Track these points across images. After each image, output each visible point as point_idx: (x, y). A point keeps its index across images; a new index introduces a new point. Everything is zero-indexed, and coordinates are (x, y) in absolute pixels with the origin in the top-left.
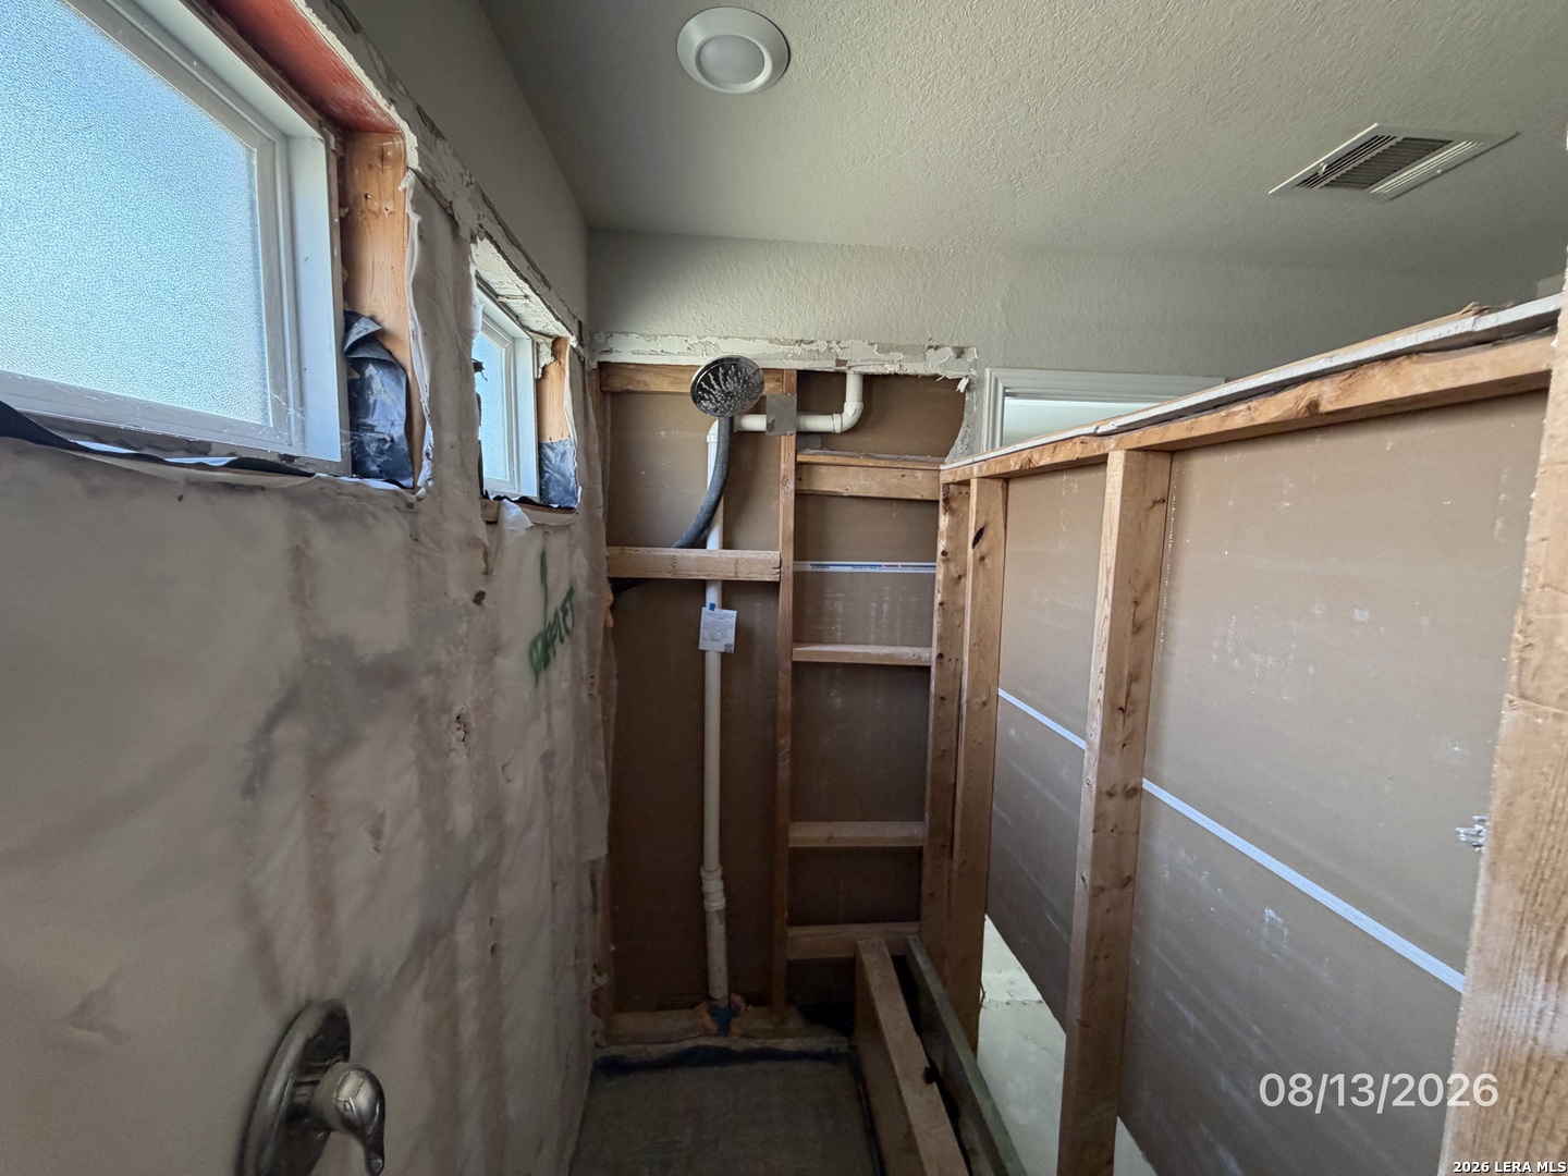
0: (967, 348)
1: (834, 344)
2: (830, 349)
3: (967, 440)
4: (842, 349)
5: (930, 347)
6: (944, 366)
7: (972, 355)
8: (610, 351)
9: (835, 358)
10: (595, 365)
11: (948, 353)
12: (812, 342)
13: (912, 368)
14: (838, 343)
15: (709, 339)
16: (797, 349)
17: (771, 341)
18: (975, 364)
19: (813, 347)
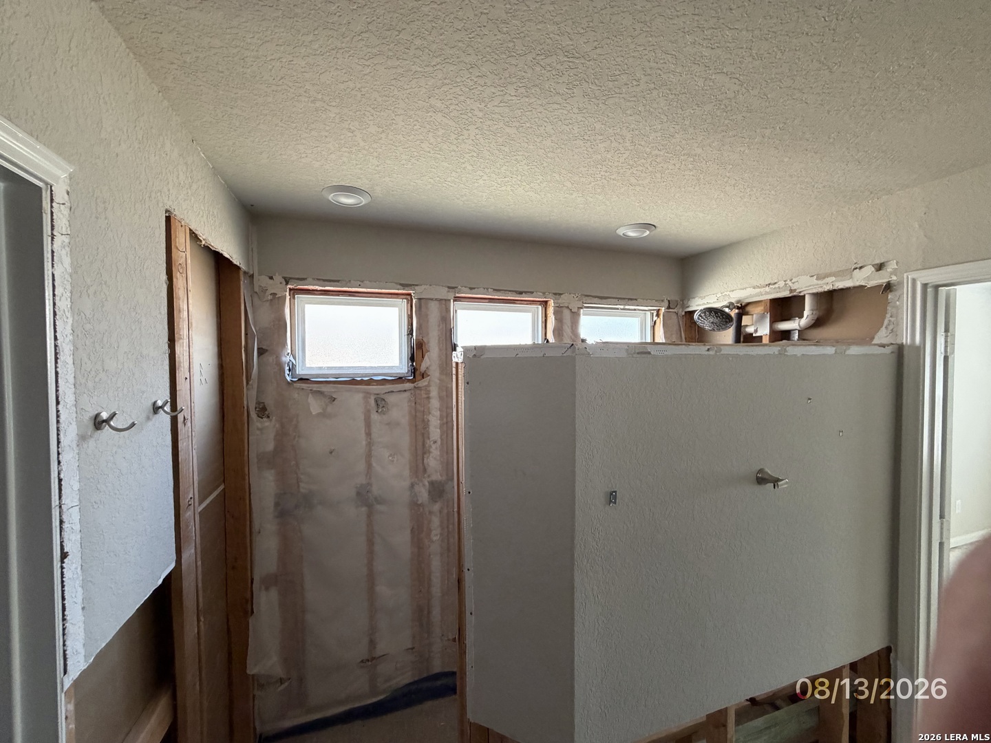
0: (887, 262)
1: (788, 282)
2: (786, 284)
3: (891, 327)
4: (793, 283)
5: (856, 268)
6: (868, 278)
7: (892, 266)
8: (688, 307)
9: (789, 289)
10: (683, 313)
11: (869, 270)
12: (775, 283)
13: (840, 285)
14: (791, 280)
15: (726, 293)
16: (767, 289)
17: (754, 288)
18: (895, 272)
19: (776, 286)
